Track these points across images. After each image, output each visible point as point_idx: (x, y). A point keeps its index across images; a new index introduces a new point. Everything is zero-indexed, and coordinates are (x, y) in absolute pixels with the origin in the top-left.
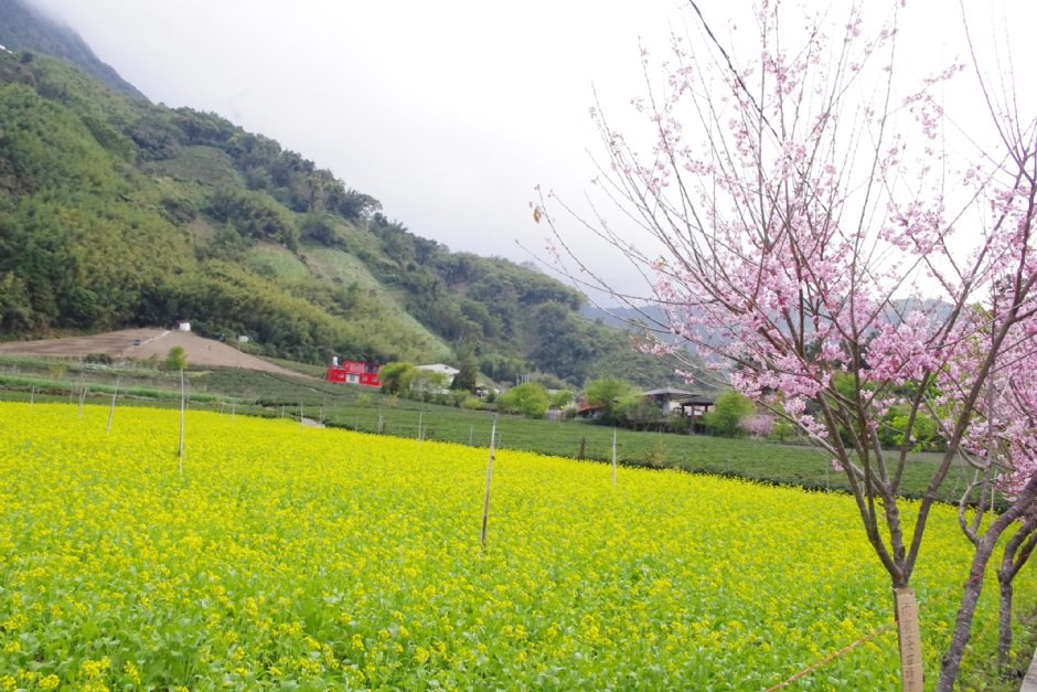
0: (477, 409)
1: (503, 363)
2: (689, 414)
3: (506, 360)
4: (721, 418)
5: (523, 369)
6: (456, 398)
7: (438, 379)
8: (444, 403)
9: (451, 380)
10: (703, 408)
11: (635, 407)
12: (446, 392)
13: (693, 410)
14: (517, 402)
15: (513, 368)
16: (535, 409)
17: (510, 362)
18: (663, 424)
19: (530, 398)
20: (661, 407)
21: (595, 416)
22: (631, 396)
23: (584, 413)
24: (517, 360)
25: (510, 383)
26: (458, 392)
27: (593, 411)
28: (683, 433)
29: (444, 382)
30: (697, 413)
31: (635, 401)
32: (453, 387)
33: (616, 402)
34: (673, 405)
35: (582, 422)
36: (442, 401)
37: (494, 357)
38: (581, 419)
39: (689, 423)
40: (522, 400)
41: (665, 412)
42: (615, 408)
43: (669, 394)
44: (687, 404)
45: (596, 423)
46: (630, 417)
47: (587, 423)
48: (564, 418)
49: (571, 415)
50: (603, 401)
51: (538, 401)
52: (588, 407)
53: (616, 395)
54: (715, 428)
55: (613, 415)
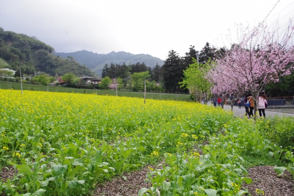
1: (27, 69)
2: (94, 84)
3: (29, 68)
4: (103, 84)
5: (35, 71)
6: (17, 79)
7: (9, 73)
8: (12, 81)
9: (14, 74)
10: (97, 82)
11: (77, 82)
12: (12, 78)
13: (95, 83)
14: (40, 81)
15: (31, 70)
16: (45, 83)
17: (30, 68)
18: (86, 87)
19: (44, 79)
20: (85, 82)
21: (65, 84)
22: (76, 79)
23: (62, 84)
24: (33, 68)
25: (32, 75)
26: (17, 78)
27: (64, 83)
28: (92, 89)
29: (11, 74)
30: (96, 83)
31: (78, 80)
32: (15, 76)
33: (72, 80)
34: (89, 81)
35: (61, 86)
36: (11, 80)
37: (24, 67)
38: (61, 85)
39: (94, 86)
40: (42, 80)
41: (87, 83)
42: (72, 82)
43: (88, 78)
44: (93, 81)
45: (65, 86)
46: (76, 85)
47: (63, 87)
48: (55, 85)
49: (57, 84)
50: (68, 80)
51: (47, 80)
52: (63, 82)
53: (71, 78)
54: (101, 87)
55: (71, 84)
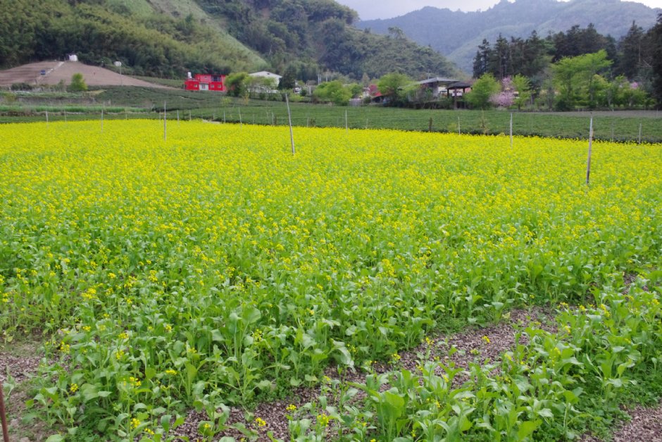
0: (301, 102)
1: (303, 67)
2: (453, 95)
3: (305, 65)
4: (477, 96)
5: (318, 71)
6: (283, 95)
7: (268, 83)
8: (275, 100)
9: (278, 82)
10: (462, 90)
11: (412, 93)
12: (275, 91)
13: (455, 92)
14: (329, 95)
15: (311, 70)
16: (342, 99)
17: (309, 65)
18: (435, 104)
19: (338, 91)
20: (432, 91)
21: (385, 100)
22: (409, 86)
23: (377, 100)
24: (313, 65)
25: (314, 81)
26: (284, 91)
27: (383, 97)
28: (448, 108)
29: (272, 85)
30: (458, 94)
31: (415, 88)
32: (280, 87)
33: (401, 90)
34: (441, 89)
35: (376, 106)
36: (273, 98)
37: (297, 63)
38: (375, 103)
39: (453, 102)
40: (333, 93)
41: (436, 95)
42: (400, 94)
43: (438, 82)
44: (451, 88)
45: (386, 106)
46: (410, 99)
47: (380, 106)
48: (363, 104)
49: (368, 101)
50: (391, 90)
51: (344, 93)
52: (380, 95)
53: (399, 85)
54: (472, 104)
55: (397, 99)
